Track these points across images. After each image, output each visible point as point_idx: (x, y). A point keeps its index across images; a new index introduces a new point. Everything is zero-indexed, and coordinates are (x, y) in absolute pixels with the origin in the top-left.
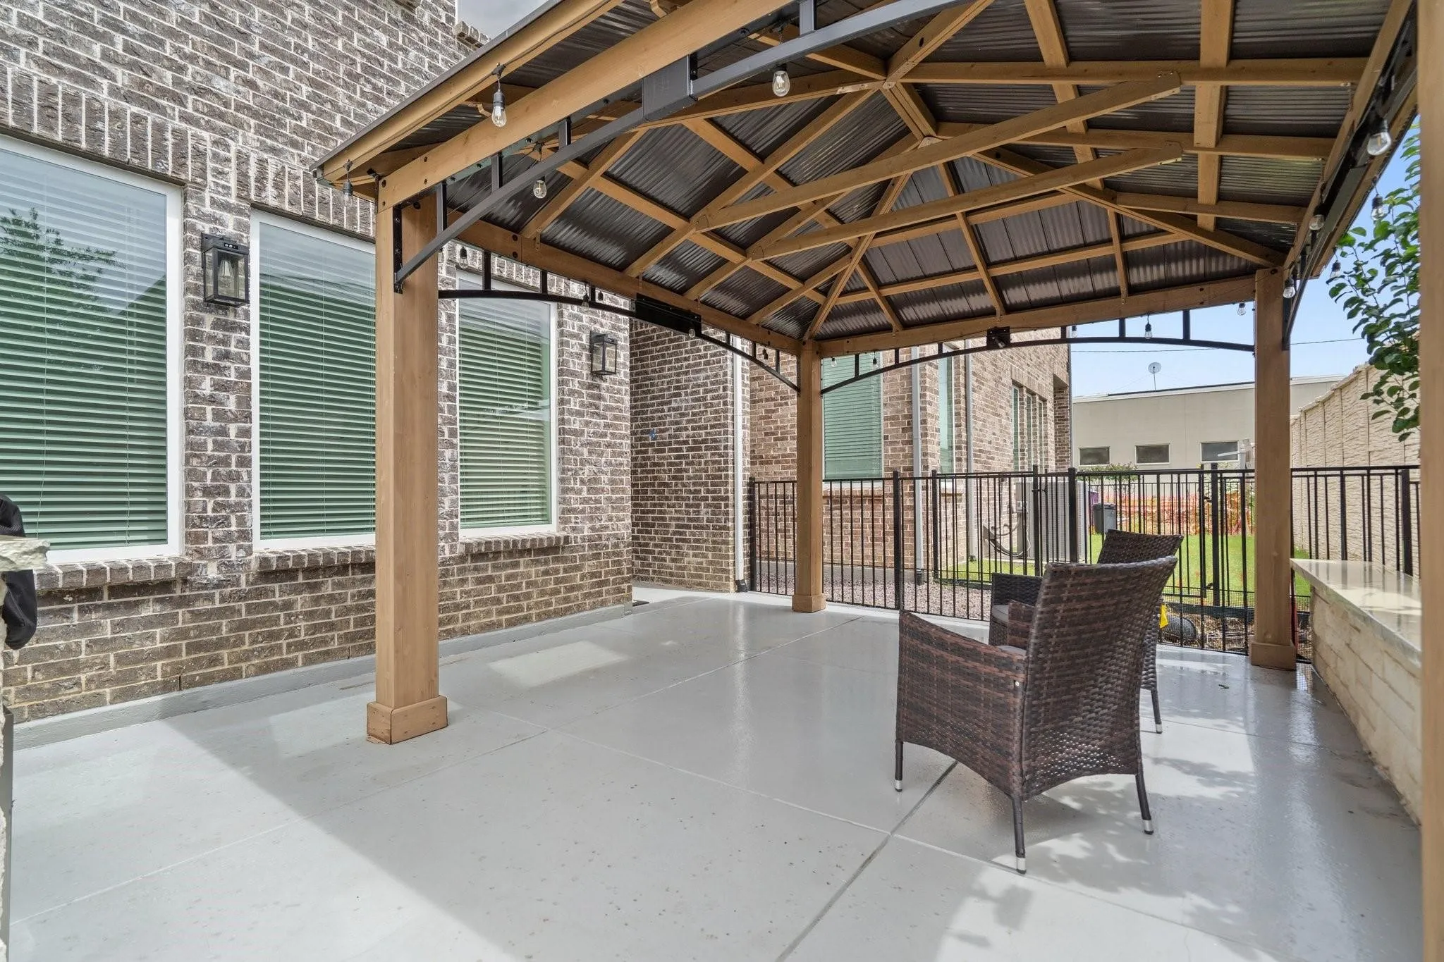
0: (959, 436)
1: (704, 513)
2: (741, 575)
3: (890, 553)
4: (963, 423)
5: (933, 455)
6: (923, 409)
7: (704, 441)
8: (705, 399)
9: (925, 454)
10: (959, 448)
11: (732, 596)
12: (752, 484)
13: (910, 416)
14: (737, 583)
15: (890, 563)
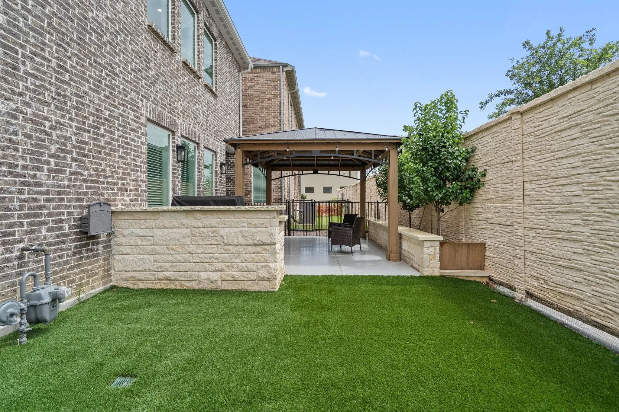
8: (231, 178)
9: (285, 195)
13: (281, 184)
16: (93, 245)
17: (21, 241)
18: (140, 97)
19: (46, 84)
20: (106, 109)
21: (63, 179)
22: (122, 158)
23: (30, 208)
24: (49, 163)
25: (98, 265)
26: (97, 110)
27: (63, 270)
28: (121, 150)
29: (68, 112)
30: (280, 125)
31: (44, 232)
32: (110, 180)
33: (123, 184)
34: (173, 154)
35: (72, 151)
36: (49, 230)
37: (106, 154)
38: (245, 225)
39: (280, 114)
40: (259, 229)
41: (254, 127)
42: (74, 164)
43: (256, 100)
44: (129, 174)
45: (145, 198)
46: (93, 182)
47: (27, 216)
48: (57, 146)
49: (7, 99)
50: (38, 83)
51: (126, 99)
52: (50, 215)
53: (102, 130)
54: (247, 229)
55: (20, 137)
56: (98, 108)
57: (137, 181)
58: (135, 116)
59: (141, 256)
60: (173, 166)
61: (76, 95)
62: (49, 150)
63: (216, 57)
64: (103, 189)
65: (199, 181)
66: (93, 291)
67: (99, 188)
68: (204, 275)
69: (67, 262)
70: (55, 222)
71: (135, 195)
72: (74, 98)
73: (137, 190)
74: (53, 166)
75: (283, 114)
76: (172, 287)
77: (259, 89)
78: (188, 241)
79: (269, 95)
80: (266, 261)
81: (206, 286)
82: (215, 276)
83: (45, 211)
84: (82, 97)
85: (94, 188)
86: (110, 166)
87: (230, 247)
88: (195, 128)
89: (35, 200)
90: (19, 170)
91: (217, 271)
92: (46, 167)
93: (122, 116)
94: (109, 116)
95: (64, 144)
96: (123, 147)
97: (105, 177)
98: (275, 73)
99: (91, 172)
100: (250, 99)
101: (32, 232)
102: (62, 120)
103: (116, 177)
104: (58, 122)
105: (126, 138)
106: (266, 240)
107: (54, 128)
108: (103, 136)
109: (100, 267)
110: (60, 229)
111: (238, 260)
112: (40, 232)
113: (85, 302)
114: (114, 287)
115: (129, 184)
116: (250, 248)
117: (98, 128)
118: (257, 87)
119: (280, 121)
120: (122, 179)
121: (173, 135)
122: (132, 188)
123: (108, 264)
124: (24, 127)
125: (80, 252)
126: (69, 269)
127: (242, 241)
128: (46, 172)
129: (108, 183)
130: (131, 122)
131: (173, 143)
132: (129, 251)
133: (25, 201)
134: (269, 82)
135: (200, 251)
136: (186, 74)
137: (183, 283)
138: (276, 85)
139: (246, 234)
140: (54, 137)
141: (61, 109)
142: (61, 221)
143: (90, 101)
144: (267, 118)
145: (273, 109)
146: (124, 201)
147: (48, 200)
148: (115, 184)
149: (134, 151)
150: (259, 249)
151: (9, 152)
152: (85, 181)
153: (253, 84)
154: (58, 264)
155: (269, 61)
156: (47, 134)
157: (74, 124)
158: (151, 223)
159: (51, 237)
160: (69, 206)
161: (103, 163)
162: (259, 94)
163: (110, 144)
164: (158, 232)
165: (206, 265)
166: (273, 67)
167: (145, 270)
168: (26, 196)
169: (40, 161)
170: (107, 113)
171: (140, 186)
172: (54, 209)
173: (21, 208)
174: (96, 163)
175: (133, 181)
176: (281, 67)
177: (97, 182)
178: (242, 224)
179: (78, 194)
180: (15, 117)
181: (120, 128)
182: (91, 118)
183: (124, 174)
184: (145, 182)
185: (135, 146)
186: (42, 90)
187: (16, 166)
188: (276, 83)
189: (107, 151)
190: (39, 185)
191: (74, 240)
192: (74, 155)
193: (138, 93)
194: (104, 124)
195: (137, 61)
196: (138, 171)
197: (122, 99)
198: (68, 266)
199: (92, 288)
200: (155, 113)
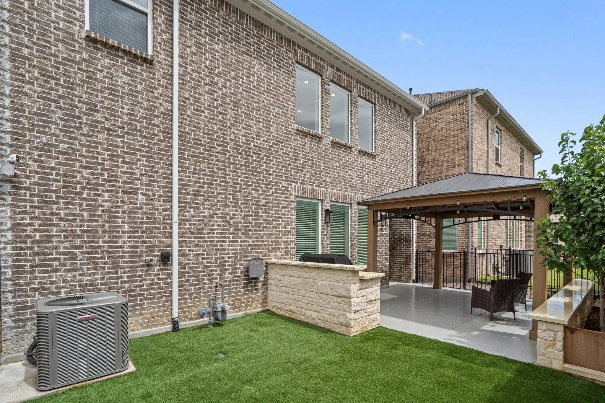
0: (484, 235)
1: (403, 260)
2: (414, 278)
3: (462, 273)
4: (486, 230)
5: (475, 243)
6: (472, 228)
7: (403, 239)
9: (472, 242)
10: (484, 239)
11: (411, 284)
12: (417, 251)
13: (468, 230)
14: (413, 280)
15: (462, 276)
16: (255, 283)
17: (216, 279)
18: (290, 183)
19: (228, 196)
20: (263, 199)
21: (237, 246)
22: (275, 227)
23: (220, 262)
24: (229, 238)
25: (259, 295)
26: (257, 202)
27: (237, 295)
28: (274, 223)
29: (239, 207)
30: (468, 162)
31: (227, 274)
32: (266, 243)
33: (276, 245)
34: (322, 217)
35: (242, 229)
36: (230, 273)
37: (263, 227)
38: (332, 280)
39: (468, 150)
40: (340, 284)
41: (438, 170)
42: (243, 236)
43: (440, 140)
44: (280, 238)
45: (294, 253)
46: (254, 245)
47: (219, 266)
48: (233, 228)
49: (209, 209)
50: (223, 196)
51: (278, 188)
52: (230, 265)
53: (261, 213)
54: (333, 283)
55: (215, 227)
56: (258, 200)
57: (287, 241)
58: (285, 198)
59: (280, 293)
60: (322, 226)
61: (244, 196)
62: (229, 231)
63: (375, 120)
64: (261, 249)
65: (352, 235)
66: (255, 310)
67: (259, 249)
68: (308, 312)
69: (239, 292)
70: (233, 269)
71: (286, 251)
72: (243, 199)
73: (287, 248)
74: (231, 239)
75: (472, 149)
76: (293, 317)
77: (443, 128)
78: (300, 286)
79: (455, 131)
80: (344, 310)
81: (310, 321)
82: (315, 315)
83: (228, 264)
84: (247, 196)
85: (256, 249)
86: (266, 234)
87: (323, 295)
88: (347, 191)
89: (223, 258)
90: (215, 243)
91: (316, 311)
92: (228, 240)
93: (275, 200)
94: (266, 202)
95: (238, 226)
96: (276, 221)
97: (263, 241)
98: (463, 104)
99: (254, 239)
100: (434, 141)
101: (221, 274)
102: (236, 213)
103: (270, 241)
104: (234, 215)
105: (278, 214)
106: (344, 294)
107: (231, 218)
108: (261, 216)
109: (259, 296)
110: (235, 273)
111: (328, 306)
112: (225, 274)
113: (249, 315)
114: (268, 310)
115: (281, 244)
116: (335, 298)
117: (258, 212)
118: (441, 125)
119: (468, 158)
120: (275, 241)
121: (322, 202)
122: (283, 246)
123: (266, 295)
124: (217, 221)
125: (247, 287)
126: (241, 296)
127: (330, 292)
128: (228, 243)
129: (265, 245)
130: (282, 202)
131: (322, 208)
132: (275, 289)
133: (218, 258)
134: (455, 117)
135: (307, 295)
136: (335, 150)
137: (299, 316)
138: (463, 118)
139: (332, 287)
140: (232, 223)
141: (236, 207)
142: (236, 269)
143: (252, 197)
144: (453, 157)
145: (459, 146)
146: (277, 255)
147: (229, 258)
148: (270, 245)
149: (285, 221)
150: (340, 300)
151: (211, 235)
152: (250, 245)
153: (437, 123)
154: (235, 292)
155: (458, 92)
156: (228, 222)
157: (243, 213)
158: (284, 272)
159: (231, 277)
160: (241, 260)
161: (261, 233)
162: (444, 132)
163: (266, 220)
164: (287, 278)
165: (310, 306)
166: (459, 98)
167: (282, 303)
168: (219, 256)
169: (224, 237)
170: (264, 201)
171: (290, 245)
172: (232, 262)
173: (216, 262)
174: (256, 234)
175: (284, 242)
176: (470, 95)
177: (258, 245)
178: (330, 279)
179: (246, 253)
180: (213, 217)
181: (274, 209)
182: (253, 207)
183: (276, 238)
184: (294, 241)
185: (285, 218)
186: (225, 200)
187: (214, 241)
188: (464, 116)
189: (264, 225)
190: (224, 250)
191: (244, 280)
192: (243, 231)
193: (288, 181)
194: (262, 209)
195: (287, 159)
196: (288, 235)
197: (275, 189)
198: (240, 294)
199: (255, 308)
200: (303, 190)
